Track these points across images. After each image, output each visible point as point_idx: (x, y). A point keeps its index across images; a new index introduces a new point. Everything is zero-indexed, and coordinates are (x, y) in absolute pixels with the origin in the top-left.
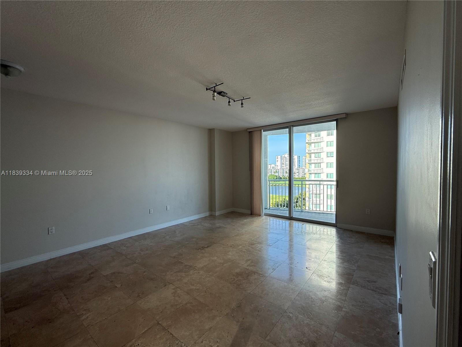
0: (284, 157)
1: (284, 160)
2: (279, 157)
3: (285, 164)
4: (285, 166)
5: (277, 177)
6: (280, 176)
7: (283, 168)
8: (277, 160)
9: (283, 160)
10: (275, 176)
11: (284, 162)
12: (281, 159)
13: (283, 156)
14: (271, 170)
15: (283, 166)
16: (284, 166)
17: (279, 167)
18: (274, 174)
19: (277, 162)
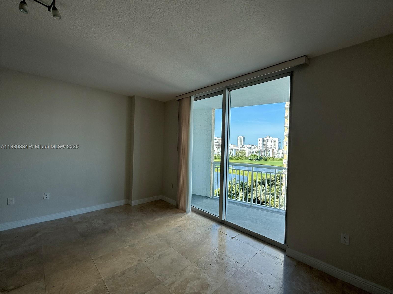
0: (266, 139)
1: (266, 142)
2: (261, 139)
3: (266, 145)
5: (258, 157)
6: (261, 156)
7: (264, 149)
8: (259, 141)
9: (264, 142)
10: (256, 156)
13: (265, 138)
14: (253, 151)
15: (264, 147)
16: (266, 147)
17: (261, 148)
18: (256, 154)
19: (259, 143)
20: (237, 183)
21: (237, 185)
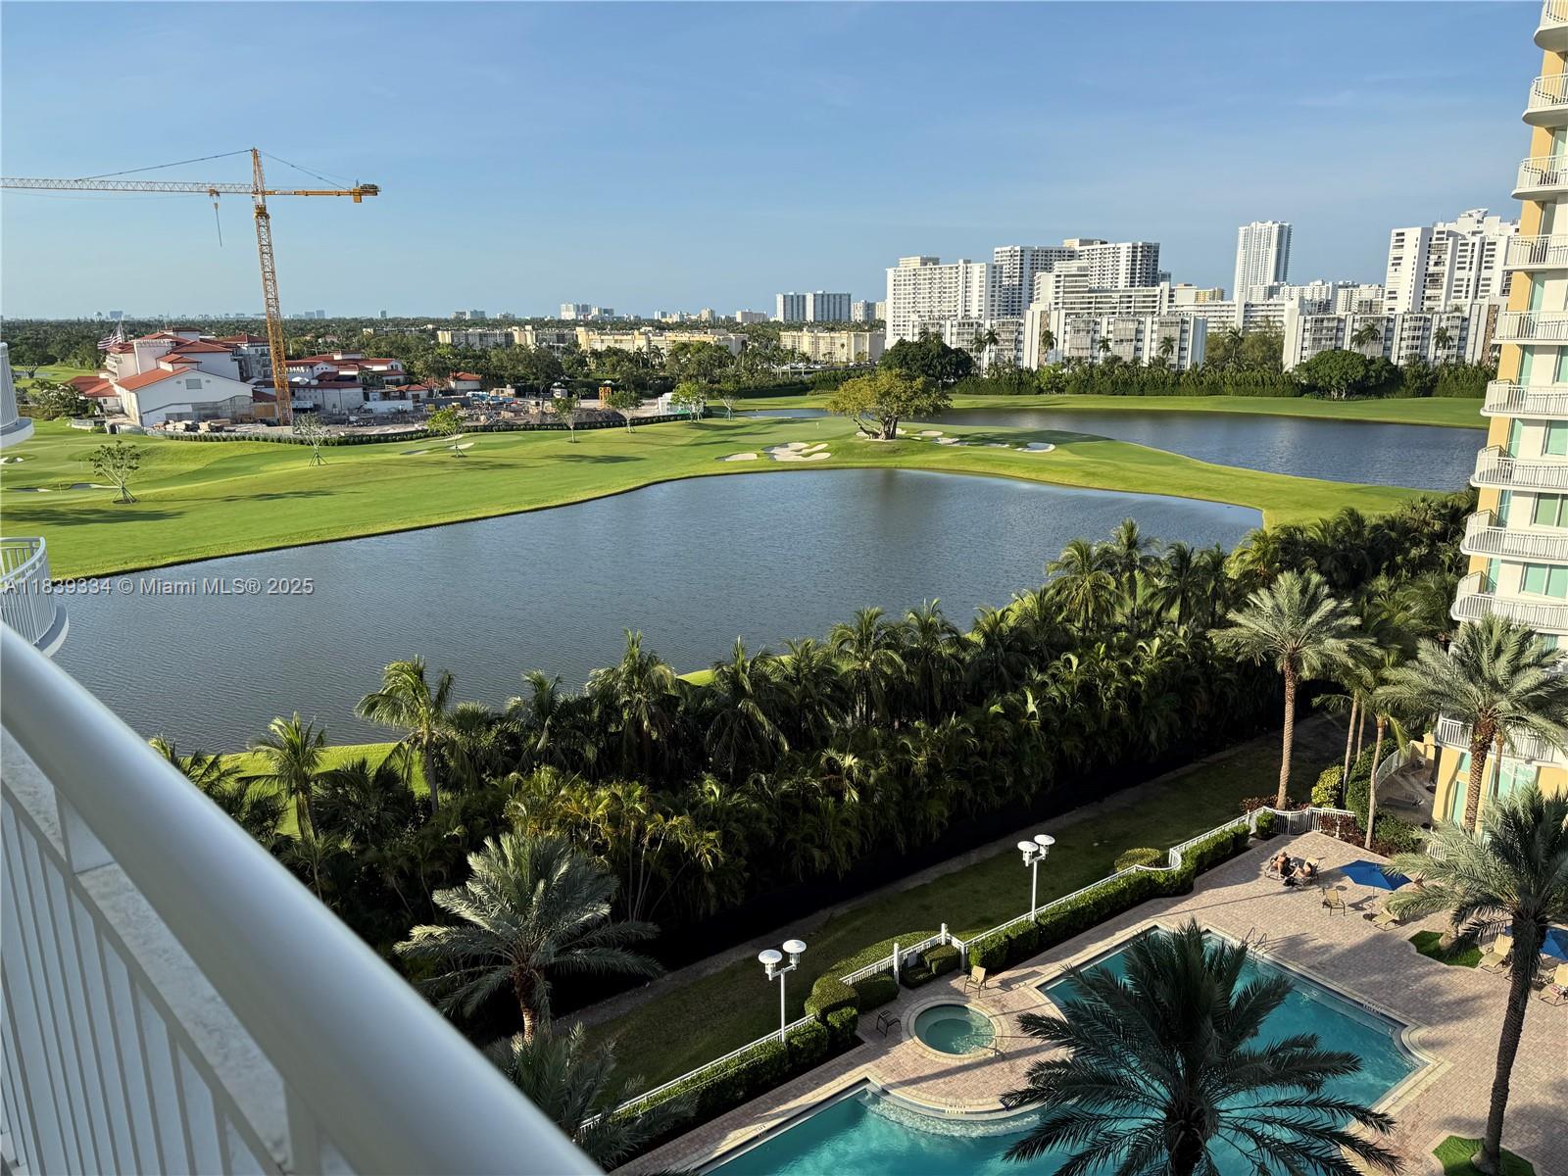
0: (1450, 234)
1: (1447, 258)
2: (1413, 235)
3: (1445, 280)
4: (1443, 297)
5: (1373, 367)
6: (1394, 360)
7: (1430, 309)
8: (1393, 253)
9: (1434, 258)
10: (1357, 363)
11: (1447, 269)
12: (1427, 247)
13: (1440, 227)
14: (1335, 324)
15: (1428, 292)
16: (1444, 291)
17: (1403, 305)
18: (1354, 349)
19: (1391, 268)
20: (1145, 560)
21: (1143, 570)
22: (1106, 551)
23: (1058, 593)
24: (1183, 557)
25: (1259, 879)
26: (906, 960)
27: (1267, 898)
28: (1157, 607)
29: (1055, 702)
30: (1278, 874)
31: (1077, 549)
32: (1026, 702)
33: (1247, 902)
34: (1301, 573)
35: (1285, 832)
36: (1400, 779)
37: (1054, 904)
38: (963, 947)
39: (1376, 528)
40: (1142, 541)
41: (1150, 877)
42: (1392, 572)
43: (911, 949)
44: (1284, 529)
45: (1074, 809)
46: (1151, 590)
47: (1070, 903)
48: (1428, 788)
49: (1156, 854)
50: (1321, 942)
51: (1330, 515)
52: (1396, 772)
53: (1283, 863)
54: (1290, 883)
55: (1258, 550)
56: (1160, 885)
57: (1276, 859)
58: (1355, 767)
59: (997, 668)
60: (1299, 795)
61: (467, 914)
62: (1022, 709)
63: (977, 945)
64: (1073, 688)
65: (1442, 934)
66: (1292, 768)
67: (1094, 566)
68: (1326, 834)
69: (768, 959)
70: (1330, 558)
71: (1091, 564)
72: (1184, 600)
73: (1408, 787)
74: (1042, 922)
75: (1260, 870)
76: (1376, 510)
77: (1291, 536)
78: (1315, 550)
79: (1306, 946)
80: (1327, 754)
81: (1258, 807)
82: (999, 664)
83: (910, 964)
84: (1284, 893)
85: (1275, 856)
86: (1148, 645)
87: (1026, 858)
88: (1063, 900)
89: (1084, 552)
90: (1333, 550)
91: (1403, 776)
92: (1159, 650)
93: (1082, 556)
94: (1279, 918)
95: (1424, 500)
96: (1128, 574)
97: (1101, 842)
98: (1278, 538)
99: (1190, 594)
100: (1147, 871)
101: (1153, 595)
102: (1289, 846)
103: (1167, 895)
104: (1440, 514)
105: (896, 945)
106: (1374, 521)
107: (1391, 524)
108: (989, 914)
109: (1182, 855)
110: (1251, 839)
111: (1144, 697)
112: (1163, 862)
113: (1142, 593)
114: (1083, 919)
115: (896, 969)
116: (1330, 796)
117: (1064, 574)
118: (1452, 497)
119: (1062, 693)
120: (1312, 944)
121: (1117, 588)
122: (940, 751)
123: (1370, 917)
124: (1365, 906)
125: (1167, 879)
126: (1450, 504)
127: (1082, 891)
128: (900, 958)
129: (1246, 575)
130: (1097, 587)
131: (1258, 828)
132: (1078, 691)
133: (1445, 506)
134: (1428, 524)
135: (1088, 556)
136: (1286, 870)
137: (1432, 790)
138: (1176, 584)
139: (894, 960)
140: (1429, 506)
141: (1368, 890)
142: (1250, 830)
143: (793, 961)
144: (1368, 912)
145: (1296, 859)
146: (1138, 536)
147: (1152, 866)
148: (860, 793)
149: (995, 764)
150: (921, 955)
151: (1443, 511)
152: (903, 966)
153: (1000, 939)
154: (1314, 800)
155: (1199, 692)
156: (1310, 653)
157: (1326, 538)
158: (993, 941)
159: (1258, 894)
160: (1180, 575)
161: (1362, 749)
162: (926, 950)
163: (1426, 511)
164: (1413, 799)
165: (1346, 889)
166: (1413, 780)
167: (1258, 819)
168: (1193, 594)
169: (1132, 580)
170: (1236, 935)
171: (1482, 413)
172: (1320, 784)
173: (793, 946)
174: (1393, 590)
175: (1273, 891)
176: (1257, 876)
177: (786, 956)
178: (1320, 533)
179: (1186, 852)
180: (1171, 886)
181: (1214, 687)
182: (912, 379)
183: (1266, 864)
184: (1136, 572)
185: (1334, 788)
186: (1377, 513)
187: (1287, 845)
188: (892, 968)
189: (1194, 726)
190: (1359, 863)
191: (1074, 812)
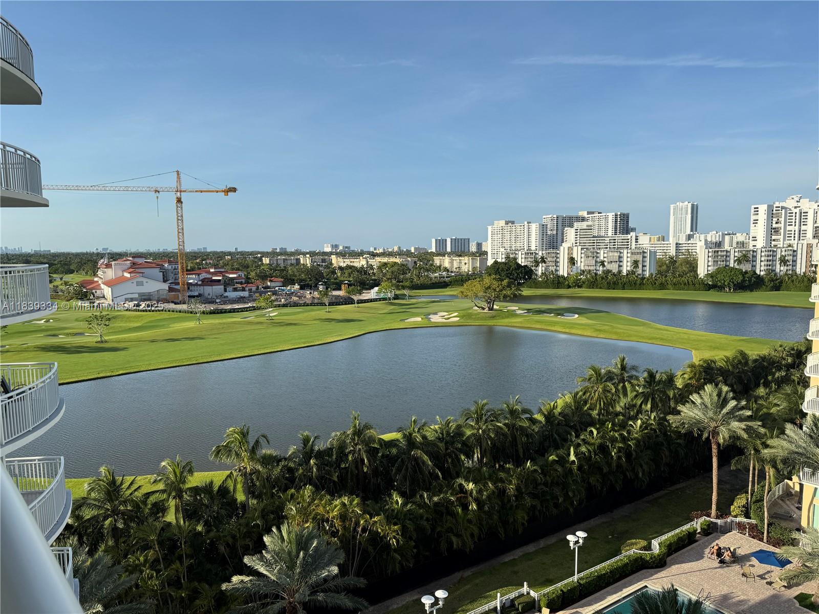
0: (783, 208)
1: (782, 220)
2: (763, 208)
3: (782, 231)
4: (782, 240)
5: (747, 275)
6: (758, 272)
7: (775, 246)
8: (753, 217)
9: (775, 220)
10: (738, 273)
11: (782, 225)
12: (771, 214)
13: (777, 204)
14: (725, 253)
15: (773, 237)
16: (782, 236)
17: (760, 243)
18: (736, 266)
19: (752, 225)
21: (630, 382)
22: (609, 372)
23: (584, 394)
24: (652, 375)
25: (704, 559)
26: (505, 603)
27: (709, 570)
28: (639, 402)
29: (585, 454)
30: (714, 556)
31: (593, 370)
32: (569, 455)
33: (698, 573)
34: (717, 385)
35: (717, 532)
36: (781, 502)
37: (588, 571)
38: (536, 596)
39: (755, 361)
40: (628, 367)
41: (641, 557)
42: (767, 385)
43: (507, 597)
44: (705, 361)
45: (597, 516)
46: (635, 393)
47: (597, 572)
48: (797, 508)
49: (643, 543)
50: (742, 597)
51: (730, 354)
52: (778, 498)
53: (717, 550)
54: (722, 562)
55: (692, 372)
56: (647, 561)
57: (713, 548)
58: (754, 494)
59: (552, 434)
60: (724, 511)
61: (262, 570)
62: (567, 459)
63: (544, 595)
64: (595, 447)
65: (813, 595)
66: (719, 494)
67: (603, 380)
68: (741, 533)
69: (427, 600)
70: (732, 376)
71: (601, 379)
72: (653, 399)
73: (785, 506)
74: (582, 582)
75: (705, 554)
76: (754, 352)
77: (708, 364)
78: (723, 372)
79: (734, 600)
80: (738, 487)
81: (701, 516)
82: (554, 433)
83: (507, 605)
84: (719, 568)
85: (712, 546)
86: (635, 424)
87: (571, 544)
88: (593, 569)
89: (597, 372)
90: (733, 373)
91: (782, 500)
92: (641, 427)
93: (596, 374)
94: (717, 583)
95: (781, 346)
96: (622, 385)
97: (613, 536)
98: (702, 366)
99: (656, 396)
100: (640, 553)
101: (636, 396)
102: (720, 540)
103: (652, 568)
104: (791, 354)
105: (499, 594)
106: (754, 357)
107: (763, 358)
108: (551, 577)
109: (659, 544)
110: (698, 535)
111: (634, 453)
112: (648, 548)
113: (631, 395)
114: (604, 580)
115: (499, 608)
116: (742, 511)
117: (587, 384)
118: (797, 344)
119: (589, 450)
120: (737, 599)
121: (616, 392)
122: (522, 482)
123: (770, 583)
124: (766, 577)
125: (651, 558)
126: (796, 348)
127: (603, 564)
128: (501, 602)
129: (687, 386)
130: (605, 391)
131: (701, 529)
132: (597, 449)
133: (793, 349)
134: (784, 359)
135: (600, 374)
136: (719, 554)
137: (800, 509)
138: (648, 390)
139: (497, 603)
140: (785, 350)
141: (768, 567)
142: (697, 530)
143: (441, 603)
144: (769, 580)
145: (724, 548)
146: (626, 364)
147: (642, 550)
148: (478, 505)
149: (553, 490)
150: (513, 601)
151: (792, 352)
152: (503, 607)
153: (558, 592)
154: (732, 513)
155: (664, 450)
156: (724, 429)
157: (728, 366)
158: (553, 593)
159: (704, 568)
160: (650, 385)
161: (758, 484)
162: (515, 598)
163: (783, 352)
164: (789, 513)
165: (755, 566)
166: (788, 502)
167: (701, 524)
168: (658, 395)
169: (624, 388)
170: (693, 592)
171: (810, 300)
172: (735, 504)
173: (441, 594)
174: (768, 394)
175: (712, 567)
176: (702, 557)
177: (437, 599)
178: (725, 363)
179: (661, 543)
180: (654, 562)
181: (671, 448)
182: (502, 280)
183: (707, 551)
184: (626, 383)
185: (744, 506)
186: (756, 353)
187: (718, 539)
188: (496, 608)
189: (662, 469)
190: (761, 551)
191: (598, 517)
